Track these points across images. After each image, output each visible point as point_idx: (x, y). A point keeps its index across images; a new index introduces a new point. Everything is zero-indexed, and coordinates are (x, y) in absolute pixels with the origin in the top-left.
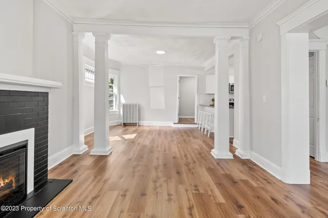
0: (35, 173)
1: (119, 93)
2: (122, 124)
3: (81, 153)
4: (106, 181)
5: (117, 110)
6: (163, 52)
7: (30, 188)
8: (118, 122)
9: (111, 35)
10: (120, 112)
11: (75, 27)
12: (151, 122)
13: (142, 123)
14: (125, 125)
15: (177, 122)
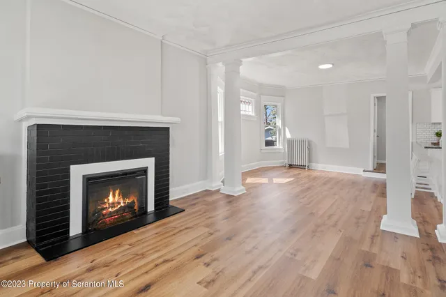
0: (156, 196)
1: (284, 124)
2: (287, 165)
3: (213, 190)
4: (255, 231)
5: (281, 147)
6: (330, 66)
7: (151, 207)
8: (282, 163)
9: (244, 60)
10: (285, 149)
11: (209, 60)
12: (325, 167)
13: (314, 165)
14: (291, 166)
15: (371, 169)
